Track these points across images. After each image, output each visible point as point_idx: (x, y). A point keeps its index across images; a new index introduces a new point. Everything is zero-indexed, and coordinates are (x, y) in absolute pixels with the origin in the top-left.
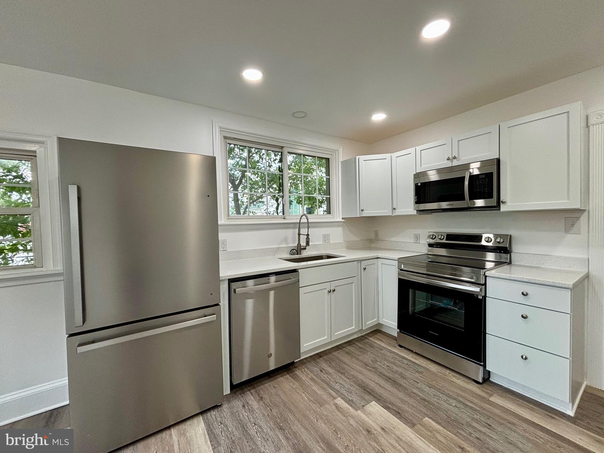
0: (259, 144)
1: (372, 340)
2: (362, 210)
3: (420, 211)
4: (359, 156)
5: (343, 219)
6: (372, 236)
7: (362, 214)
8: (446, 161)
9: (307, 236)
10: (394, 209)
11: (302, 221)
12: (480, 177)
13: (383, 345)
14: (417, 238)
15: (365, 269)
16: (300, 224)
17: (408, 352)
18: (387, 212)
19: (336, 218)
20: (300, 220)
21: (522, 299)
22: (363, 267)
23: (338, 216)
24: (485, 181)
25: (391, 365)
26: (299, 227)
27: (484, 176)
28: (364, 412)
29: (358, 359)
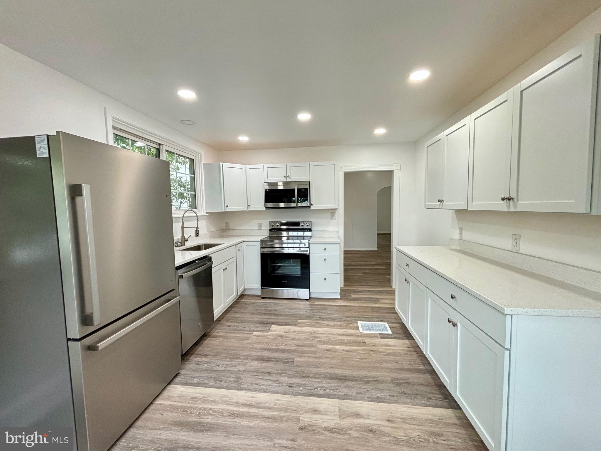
0: (140, 137)
1: (243, 301)
2: (227, 206)
3: (267, 208)
4: (223, 163)
5: (206, 213)
6: (224, 226)
7: (227, 209)
8: (283, 178)
9: (197, 229)
10: (249, 206)
11: (185, 215)
12: (302, 190)
13: (252, 301)
14: (260, 226)
15: (239, 250)
16: (183, 218)
17: (269, 299)
18: (244, 208)
19: (201, 213)
20: (184, 215)
21: (324, 252)
22: (238, 249)
23: (202, 210)
24: (304, 192)
25: (266, 308)
26: (183, 221)
27: (304, 190)
28: (272, 331)
29: (245, 313)
